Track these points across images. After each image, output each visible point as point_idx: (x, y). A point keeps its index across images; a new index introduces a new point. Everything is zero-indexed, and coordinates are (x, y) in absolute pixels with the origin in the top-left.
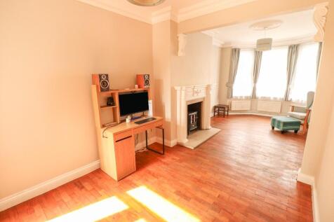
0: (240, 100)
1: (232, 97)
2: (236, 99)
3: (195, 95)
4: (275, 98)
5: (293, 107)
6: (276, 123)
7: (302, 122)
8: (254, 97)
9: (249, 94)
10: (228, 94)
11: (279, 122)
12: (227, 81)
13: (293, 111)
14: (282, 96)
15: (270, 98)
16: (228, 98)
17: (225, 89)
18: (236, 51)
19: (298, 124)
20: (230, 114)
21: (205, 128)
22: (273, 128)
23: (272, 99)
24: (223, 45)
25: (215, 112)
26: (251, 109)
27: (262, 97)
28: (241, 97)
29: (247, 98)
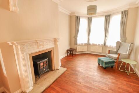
0: (81, 45)
1: (77, 44)
2: (80, 45)
3: (40, 47)
4: (99, 45)
5: (109, 51)
6: (101, 62)
7: (116, 61)
8: (88, 43)
9: (86, 42)
10: (75, 42)
11: (102, 61)
12: (74, 35)
13: (109, 53)
14: (102, 43)
15: (96, 44)
16: (75, 44)
17: (73, 39)
18: (78, 18)
19: (113, 62)
20: (76, 53)
21: (56, 69)
22: (99, 64)
23: (97, 45)
24: (71, 14)
25: (68, 53)
26: (87, 51)
27: (92, 44)
28: (82, 44)
29: (85, 44)
